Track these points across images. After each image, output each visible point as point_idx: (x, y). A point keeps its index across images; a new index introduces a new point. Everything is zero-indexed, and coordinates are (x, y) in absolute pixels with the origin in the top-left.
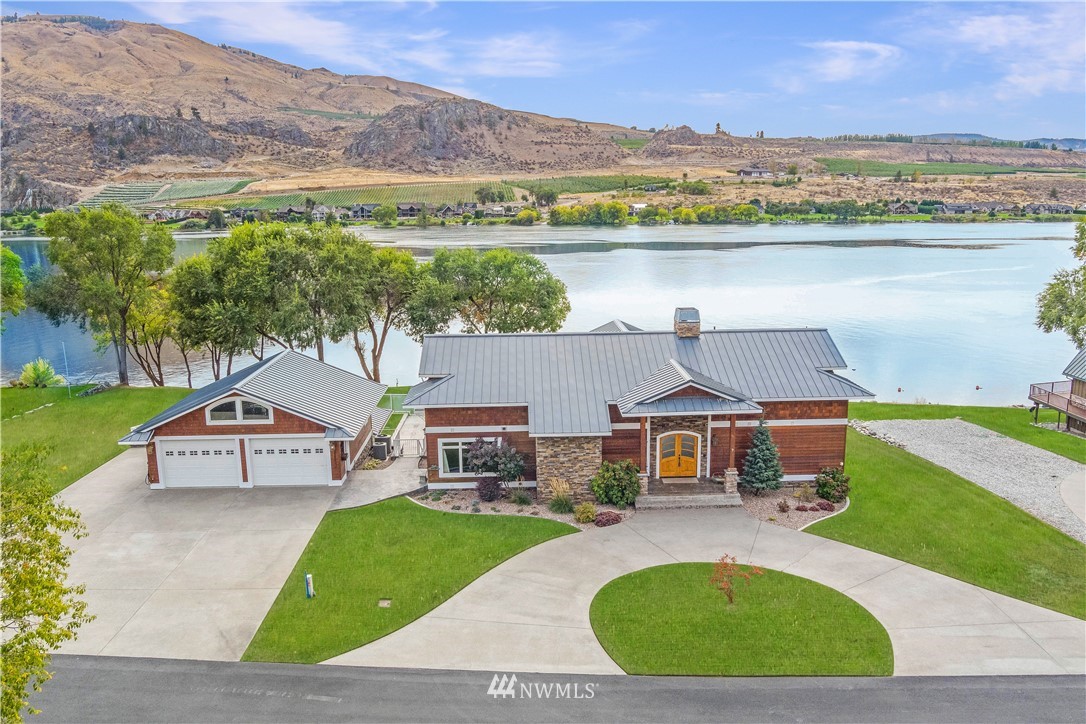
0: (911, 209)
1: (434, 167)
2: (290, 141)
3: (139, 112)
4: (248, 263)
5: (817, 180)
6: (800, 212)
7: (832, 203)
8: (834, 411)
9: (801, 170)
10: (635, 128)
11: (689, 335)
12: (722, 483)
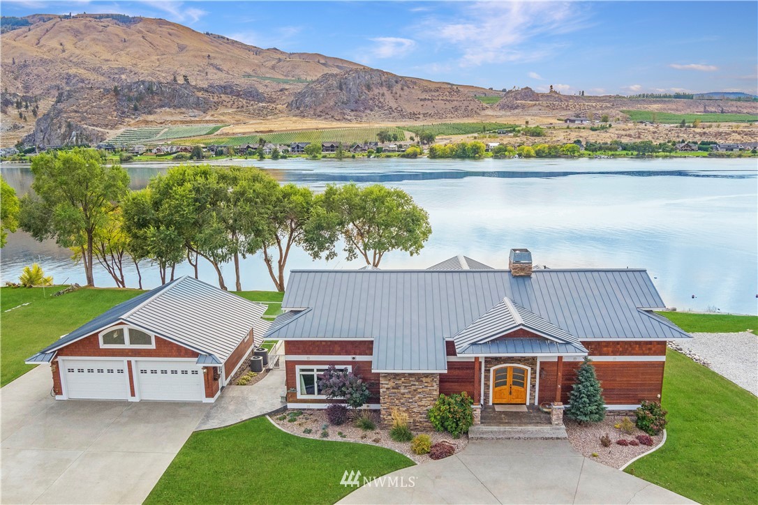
0: (693, 148)
1: (349, 116)
2: (250, 98)
3: (149, 79)
4: (177, 196)
5: (622, 126)
6: (611, 149)
7: (634, 143)
8: (653, 349)
9: (611, 119)
10: (492, 89)
11: (522, 274)
12: (549, 413)
